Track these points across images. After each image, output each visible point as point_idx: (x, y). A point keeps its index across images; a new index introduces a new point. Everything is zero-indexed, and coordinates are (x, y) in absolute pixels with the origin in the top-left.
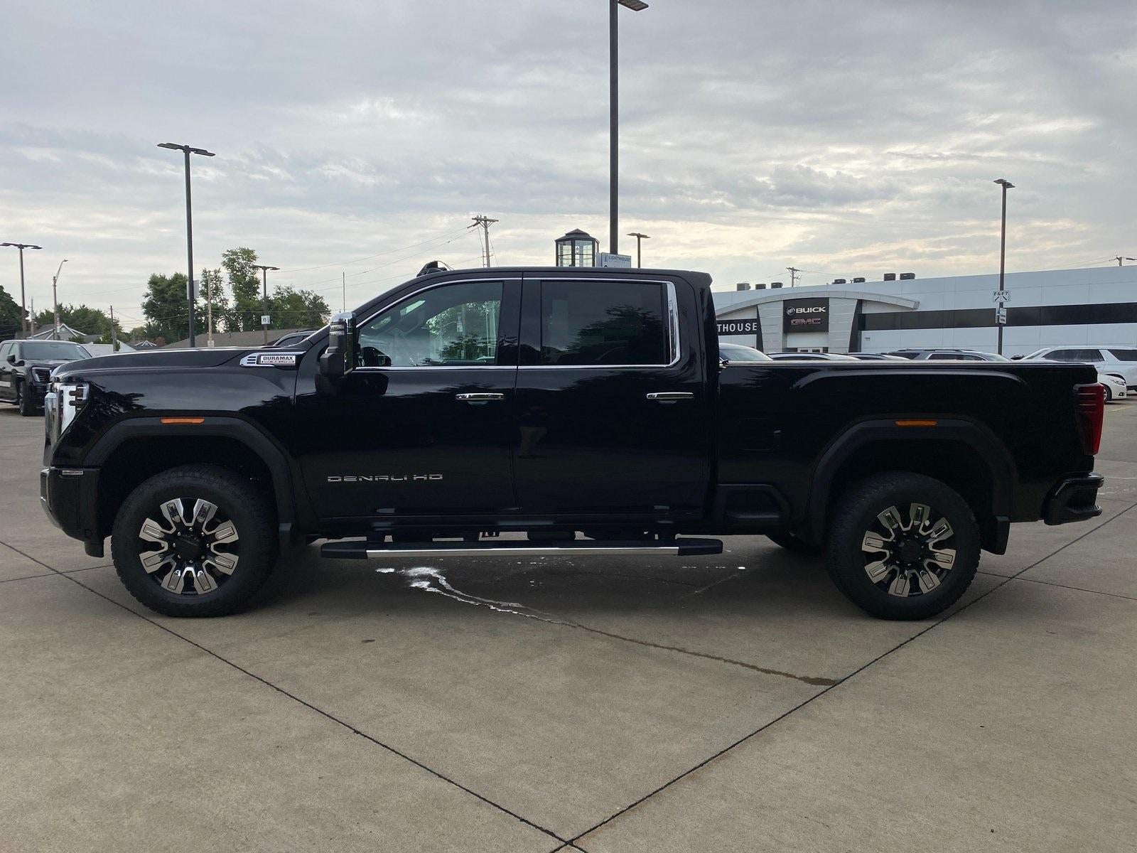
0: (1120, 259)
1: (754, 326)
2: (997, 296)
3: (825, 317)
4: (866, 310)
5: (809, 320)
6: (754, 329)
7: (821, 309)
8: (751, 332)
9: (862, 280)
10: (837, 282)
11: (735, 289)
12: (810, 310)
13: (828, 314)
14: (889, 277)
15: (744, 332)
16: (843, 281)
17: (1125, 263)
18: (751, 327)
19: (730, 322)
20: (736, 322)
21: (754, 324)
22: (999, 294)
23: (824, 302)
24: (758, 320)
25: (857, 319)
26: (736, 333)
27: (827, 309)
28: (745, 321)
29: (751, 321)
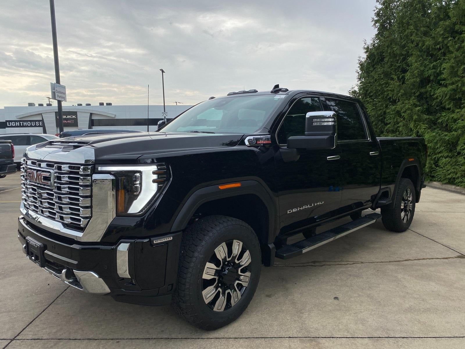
0: (176, 102)
1: (40, 124)
2: (163, 114)
3: (76, 120)
4: (94, 118)
5: (68, 121)
6: (40, 125)
7: (73, 117)
8: (39, 126)
9: (89, 105)
10: (78, 105)
11: (27, 105)
12: (68, 117)
13: (77, 119)
14: (102, 104)
15: (35, 126)
16: (81, 105)
17: (178, 104)
18: (39, 123)
19: (27, 121)
20: (31, 121)
21: (40, 122)
22: (164, 113)
23: (75, 113)
24: (42, 121)
25: (90, 121)
26: (31, 126)
27: (77, 116)
28: (36, 121)
29: (39, 121)
